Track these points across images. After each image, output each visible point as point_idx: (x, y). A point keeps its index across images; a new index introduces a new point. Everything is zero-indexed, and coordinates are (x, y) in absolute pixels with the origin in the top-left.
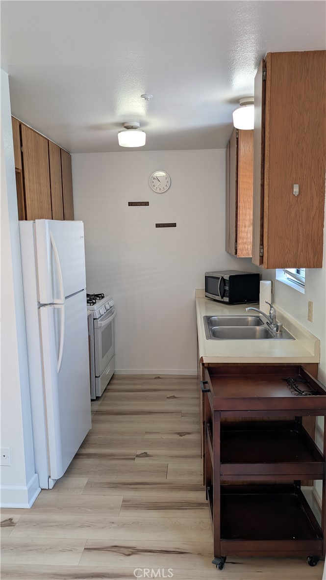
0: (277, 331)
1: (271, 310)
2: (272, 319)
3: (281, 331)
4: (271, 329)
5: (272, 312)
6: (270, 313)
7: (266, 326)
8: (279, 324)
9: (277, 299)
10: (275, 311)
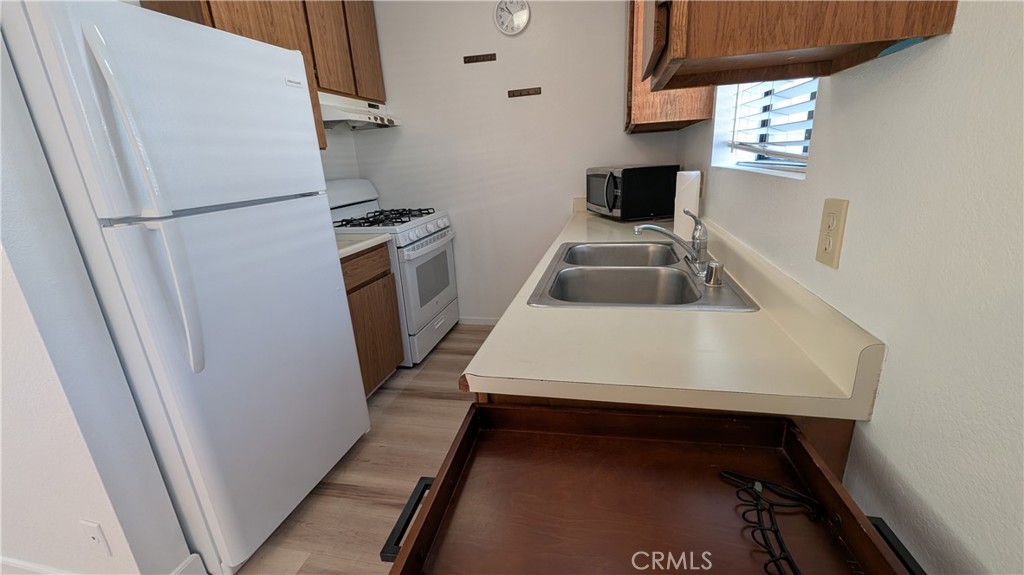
0: (708, 280)
1: (696, 229)
2: (698, 249)
3: (718, 282)
4: (694, 273)
5: (697, 234)
6: (694, 238)
7: (682, 265)
8: (713, 265)
9: (710, 209)
10: (705, 233)
